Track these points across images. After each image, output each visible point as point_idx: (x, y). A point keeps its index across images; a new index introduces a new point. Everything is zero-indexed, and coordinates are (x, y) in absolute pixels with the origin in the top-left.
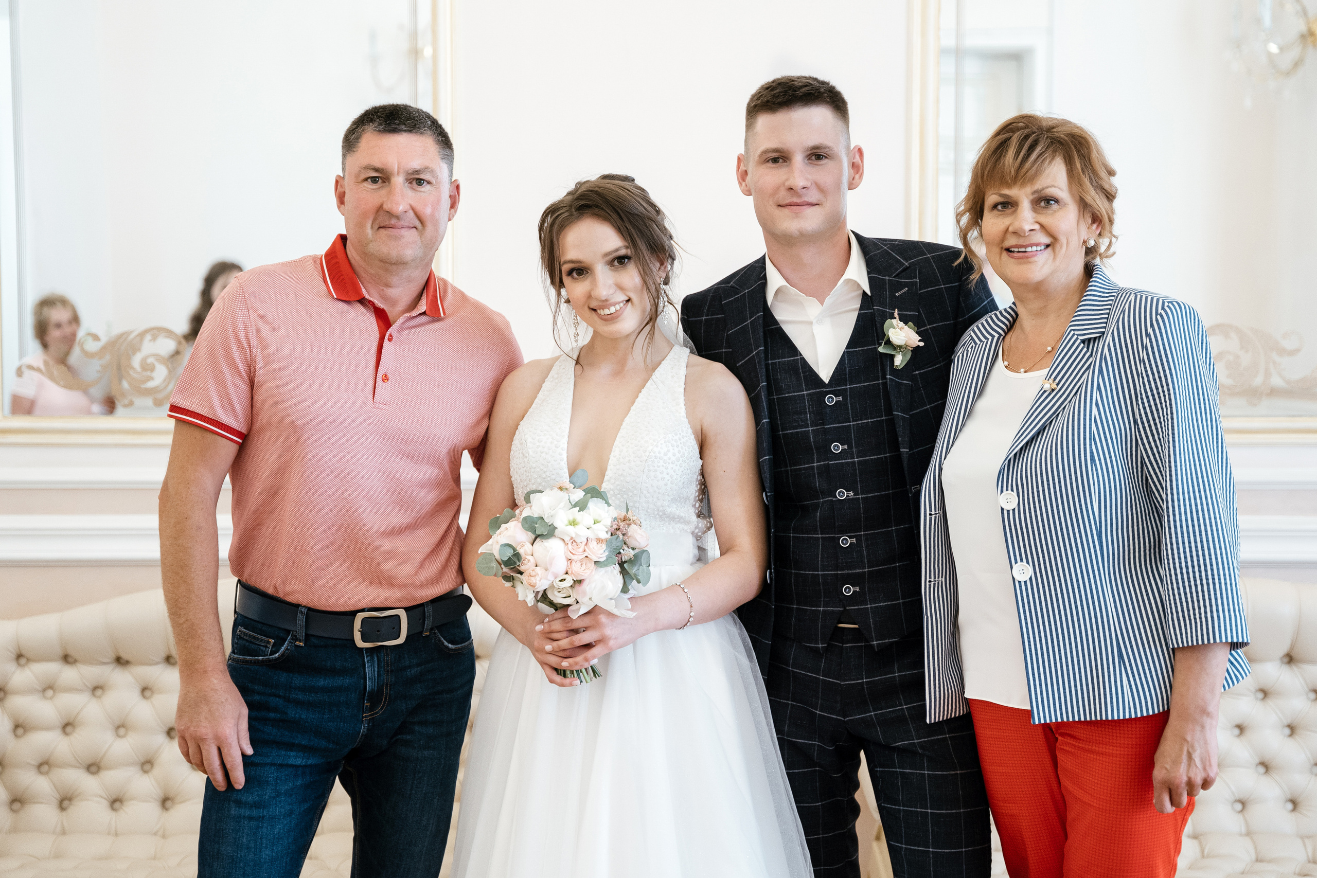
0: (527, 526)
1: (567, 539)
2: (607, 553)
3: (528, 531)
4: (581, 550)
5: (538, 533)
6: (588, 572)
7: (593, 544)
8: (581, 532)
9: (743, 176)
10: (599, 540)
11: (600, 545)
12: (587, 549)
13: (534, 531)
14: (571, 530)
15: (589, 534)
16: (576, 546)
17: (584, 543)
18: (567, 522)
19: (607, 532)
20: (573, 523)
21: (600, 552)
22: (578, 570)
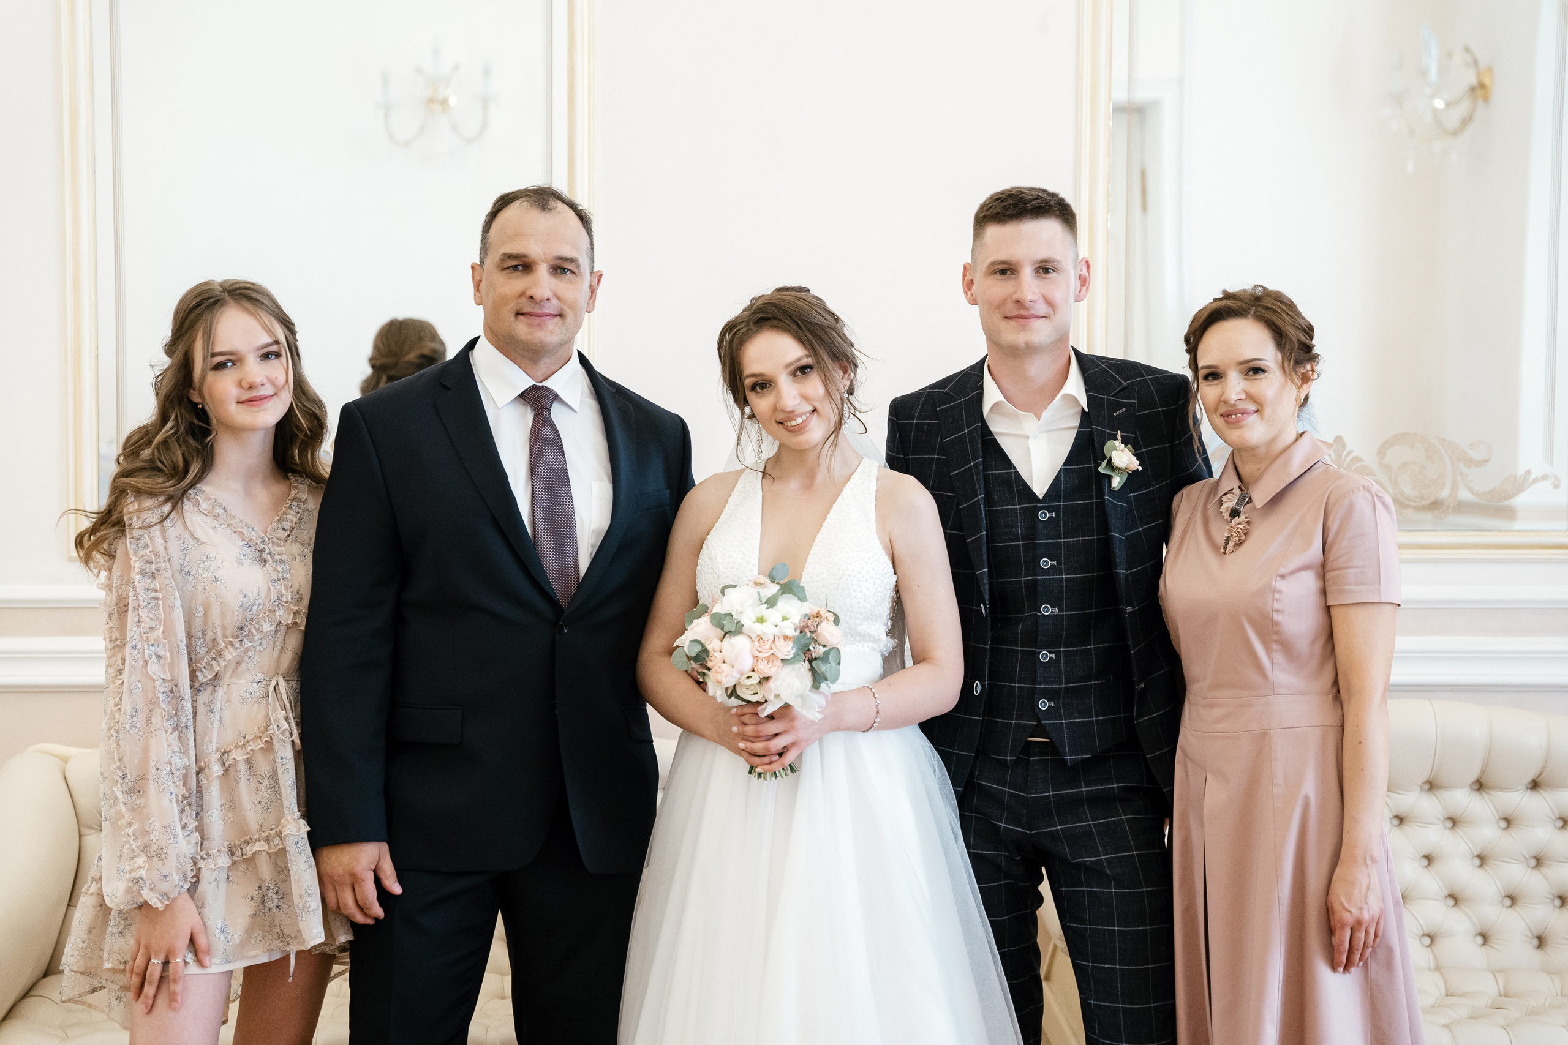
0: (715, 622)
1: (753, 636)
2: (794, 651)
3: (716, 627)
4: (767, 647)
5: (726, 630)
6: (774, 670)
7: (780, 642)
8: (768, 629)
9: (969, 285)
10: (786, 638)
11: (787, 642)
12: (773, 647)
13: (722, 629)
14: (758, 628)
15: (775, 631)
16: (762, 644)
17: (771, 641)
18: (754, 619)
19: (795, 630)
20: (761, 620)
21: (787, 650)
22: (765, 669)
